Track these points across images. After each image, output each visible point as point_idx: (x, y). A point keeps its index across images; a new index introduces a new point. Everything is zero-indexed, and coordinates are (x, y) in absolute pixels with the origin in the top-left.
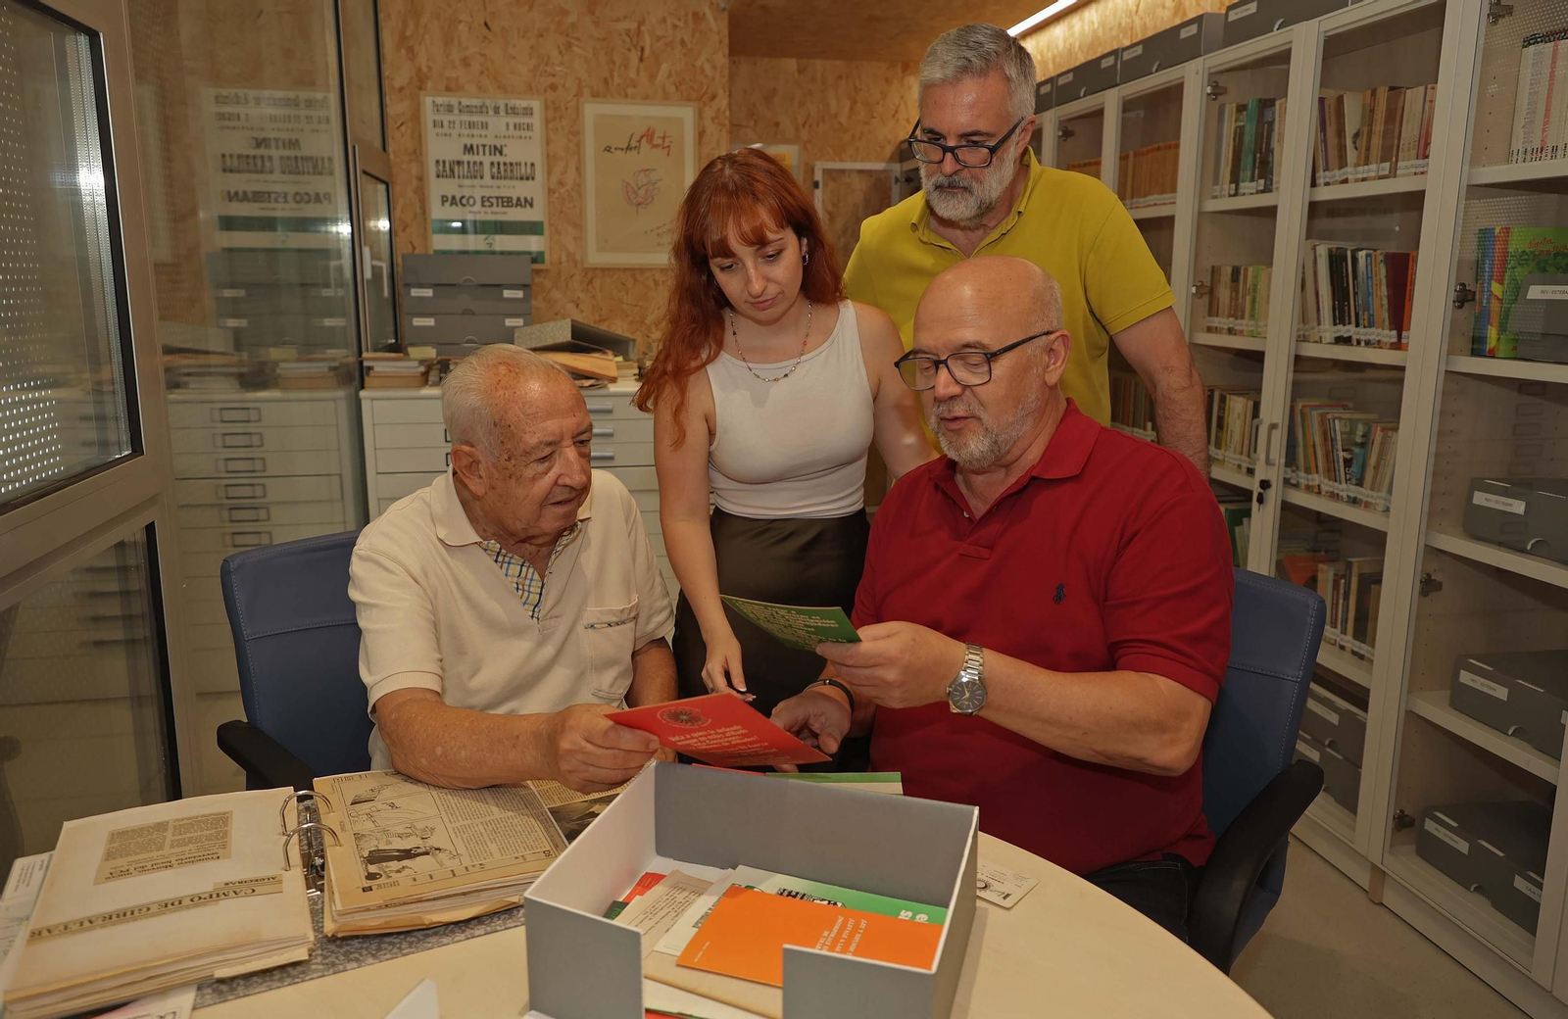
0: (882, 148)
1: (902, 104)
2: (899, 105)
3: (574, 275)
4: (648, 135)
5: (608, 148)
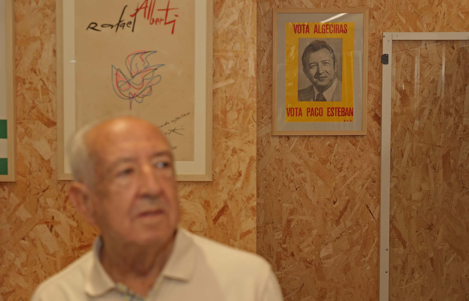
3: (47, 189)
4: (146, 7)
5: (93, 26)
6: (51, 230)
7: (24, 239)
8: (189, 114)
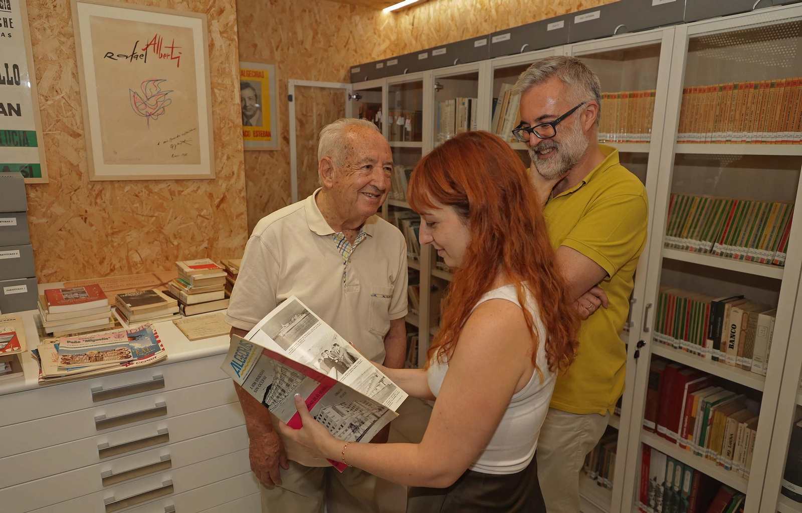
0: (338, 70)
1: (351, 37)
2: (349, 38)
3: (79, 188)
4: (155, 44)
5: (109, 55)
6: (85, 222)
7: (60, 230)
8: (195, 129)
